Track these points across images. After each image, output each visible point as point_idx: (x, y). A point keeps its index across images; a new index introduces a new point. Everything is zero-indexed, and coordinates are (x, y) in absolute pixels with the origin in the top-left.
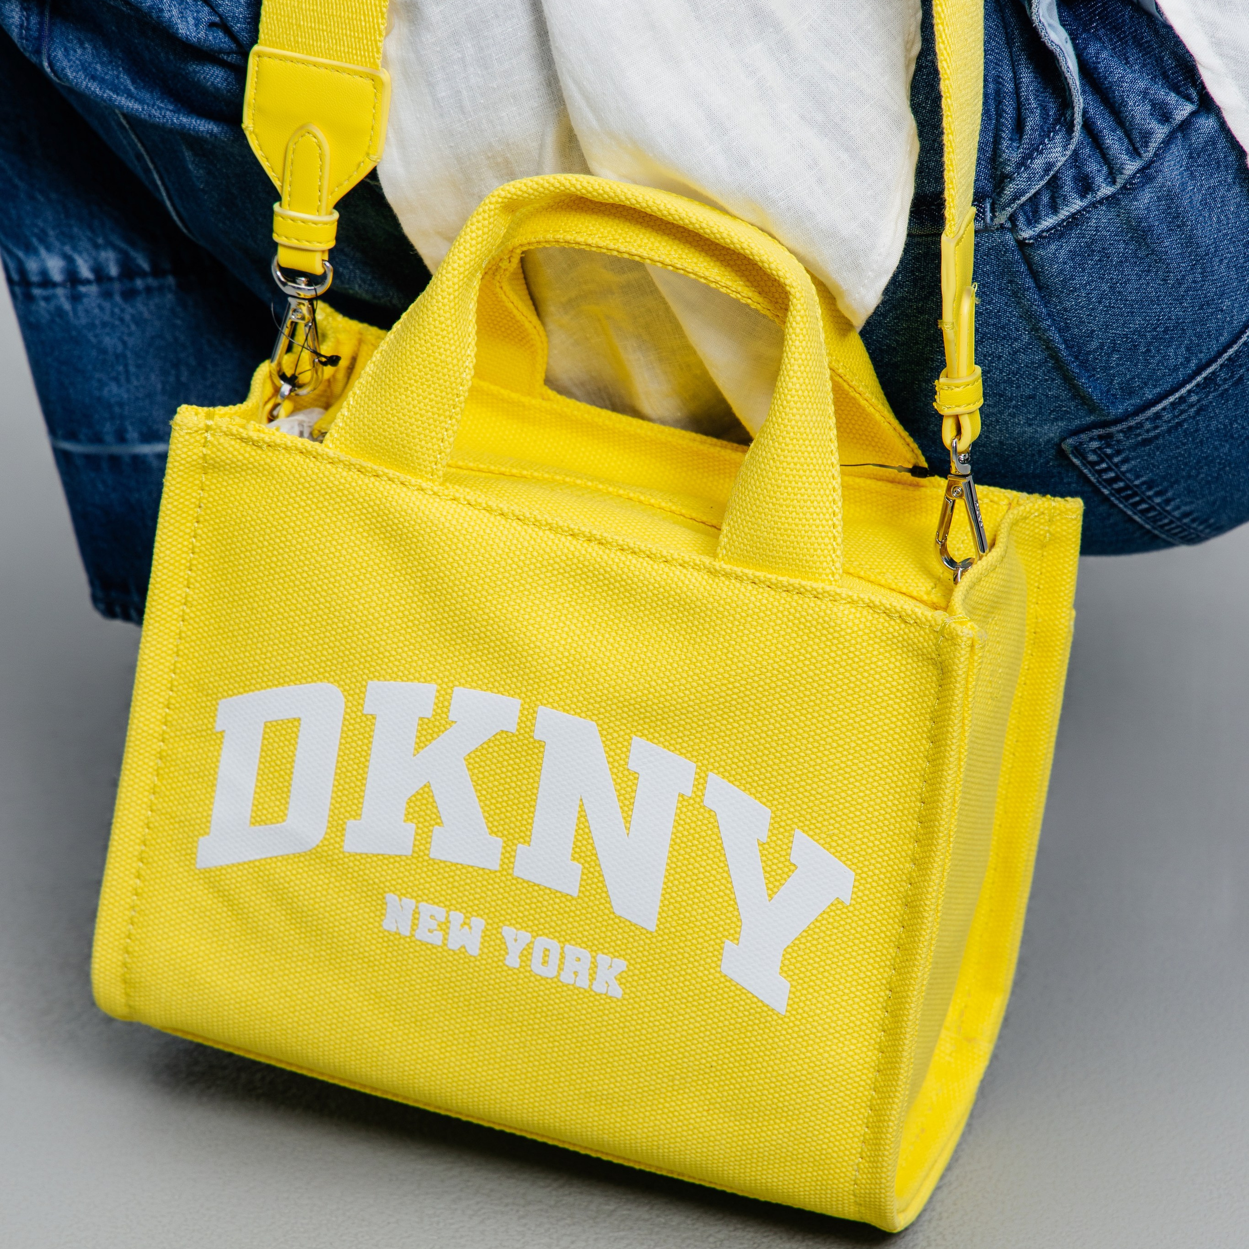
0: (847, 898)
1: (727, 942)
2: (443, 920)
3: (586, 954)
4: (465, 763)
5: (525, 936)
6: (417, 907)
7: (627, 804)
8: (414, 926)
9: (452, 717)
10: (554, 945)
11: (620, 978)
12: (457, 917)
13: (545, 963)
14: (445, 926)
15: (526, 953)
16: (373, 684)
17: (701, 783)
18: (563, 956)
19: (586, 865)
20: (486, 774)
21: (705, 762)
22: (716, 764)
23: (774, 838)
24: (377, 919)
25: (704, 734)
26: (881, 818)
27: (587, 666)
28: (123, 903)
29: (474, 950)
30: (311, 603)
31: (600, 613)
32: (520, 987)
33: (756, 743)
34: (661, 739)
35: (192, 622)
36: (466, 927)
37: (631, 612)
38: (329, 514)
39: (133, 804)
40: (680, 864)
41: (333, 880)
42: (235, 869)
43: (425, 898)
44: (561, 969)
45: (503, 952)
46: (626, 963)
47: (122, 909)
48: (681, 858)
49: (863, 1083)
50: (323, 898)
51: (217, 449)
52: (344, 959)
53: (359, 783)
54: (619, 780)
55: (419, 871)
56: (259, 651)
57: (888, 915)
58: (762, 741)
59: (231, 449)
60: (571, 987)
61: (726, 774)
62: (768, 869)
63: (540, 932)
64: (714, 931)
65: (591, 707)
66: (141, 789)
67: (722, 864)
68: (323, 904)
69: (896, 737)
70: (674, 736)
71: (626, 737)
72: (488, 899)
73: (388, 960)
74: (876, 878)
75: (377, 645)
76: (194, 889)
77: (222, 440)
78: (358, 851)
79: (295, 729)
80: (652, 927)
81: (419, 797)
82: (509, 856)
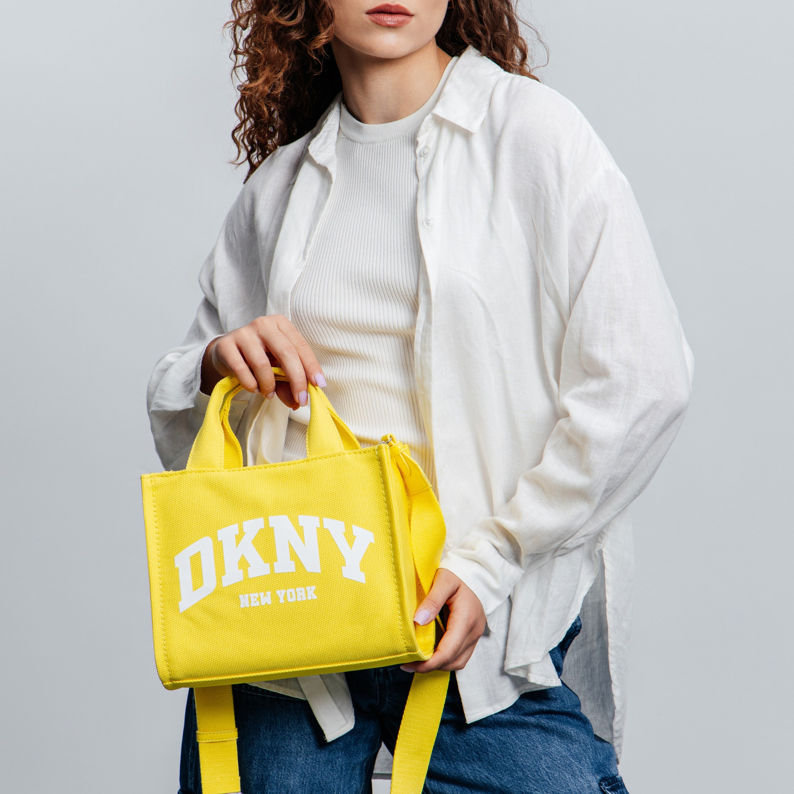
0: (373, 541)
1: (342, 567)
2: (258, 597)
3: (302, 589)
4: (252, 544)
5: (283, 591)
6: (249, 596)
7: (302, 537)
8: (250, 602)
9: (244, 531)
10: (292, 590)
11: (315, 592)
12: (262, 594)
13: (291, 597)
14: (259, 599)
15: (285, 597)
16: (219, 532)
17: (322, 523)
18: (296, 592)
19: (295, 560)
20: (259, 545)
21: (321, 515)
22: (324, 515)
23: (347, 530)
24: (238, 605)
25: (318, 507)
26: (376, 513)
27: (279, 500)
28: (160, 634)
29: (269, 602)
30: (194, 515)
31: (279, 485)
32: (286, 609)
33: (334, 503)
34: (307, 513)
35: (160, 538)
36: (265, 596)
37: (287, 481)
38: (193, 487)
39: (156, 602)
40: (322, 549)
41: (222, 598)
42: (192, 608)
43: (251, 592)
44: (297, 597)
45: (278, 600)
46: (315, 586)
47: (160, 636)
48: (322, 547)
49: (394, 596)
50: (221, 606)
51: (155, 481)
52: (232, 624)
53: (222, 564)
54: (298, 531)
55: (247, 584)
56: (182, 536)
57: (386, 542)
58: (335, 502)
59: (159, 480)
60: (301, 602)
61: (328, 517)
62: (348, 540)
63: (287, 588)
64: (338, 565)
65: (284, 511)
66: (157, 596)
67: (334, 544)
68: (221, 608)
69: (373, 487)
70: (310, 511)
71: (297, 517)
72: (270, 584)
73: (245, 618)
74: (379, 532)
75: (217, 519)
76: (181, 620)
77: (156, 478)
78: (227, 585)
79: (199, 555)
80: (320, 572)
81: (241, 560)
82: (272, 568)
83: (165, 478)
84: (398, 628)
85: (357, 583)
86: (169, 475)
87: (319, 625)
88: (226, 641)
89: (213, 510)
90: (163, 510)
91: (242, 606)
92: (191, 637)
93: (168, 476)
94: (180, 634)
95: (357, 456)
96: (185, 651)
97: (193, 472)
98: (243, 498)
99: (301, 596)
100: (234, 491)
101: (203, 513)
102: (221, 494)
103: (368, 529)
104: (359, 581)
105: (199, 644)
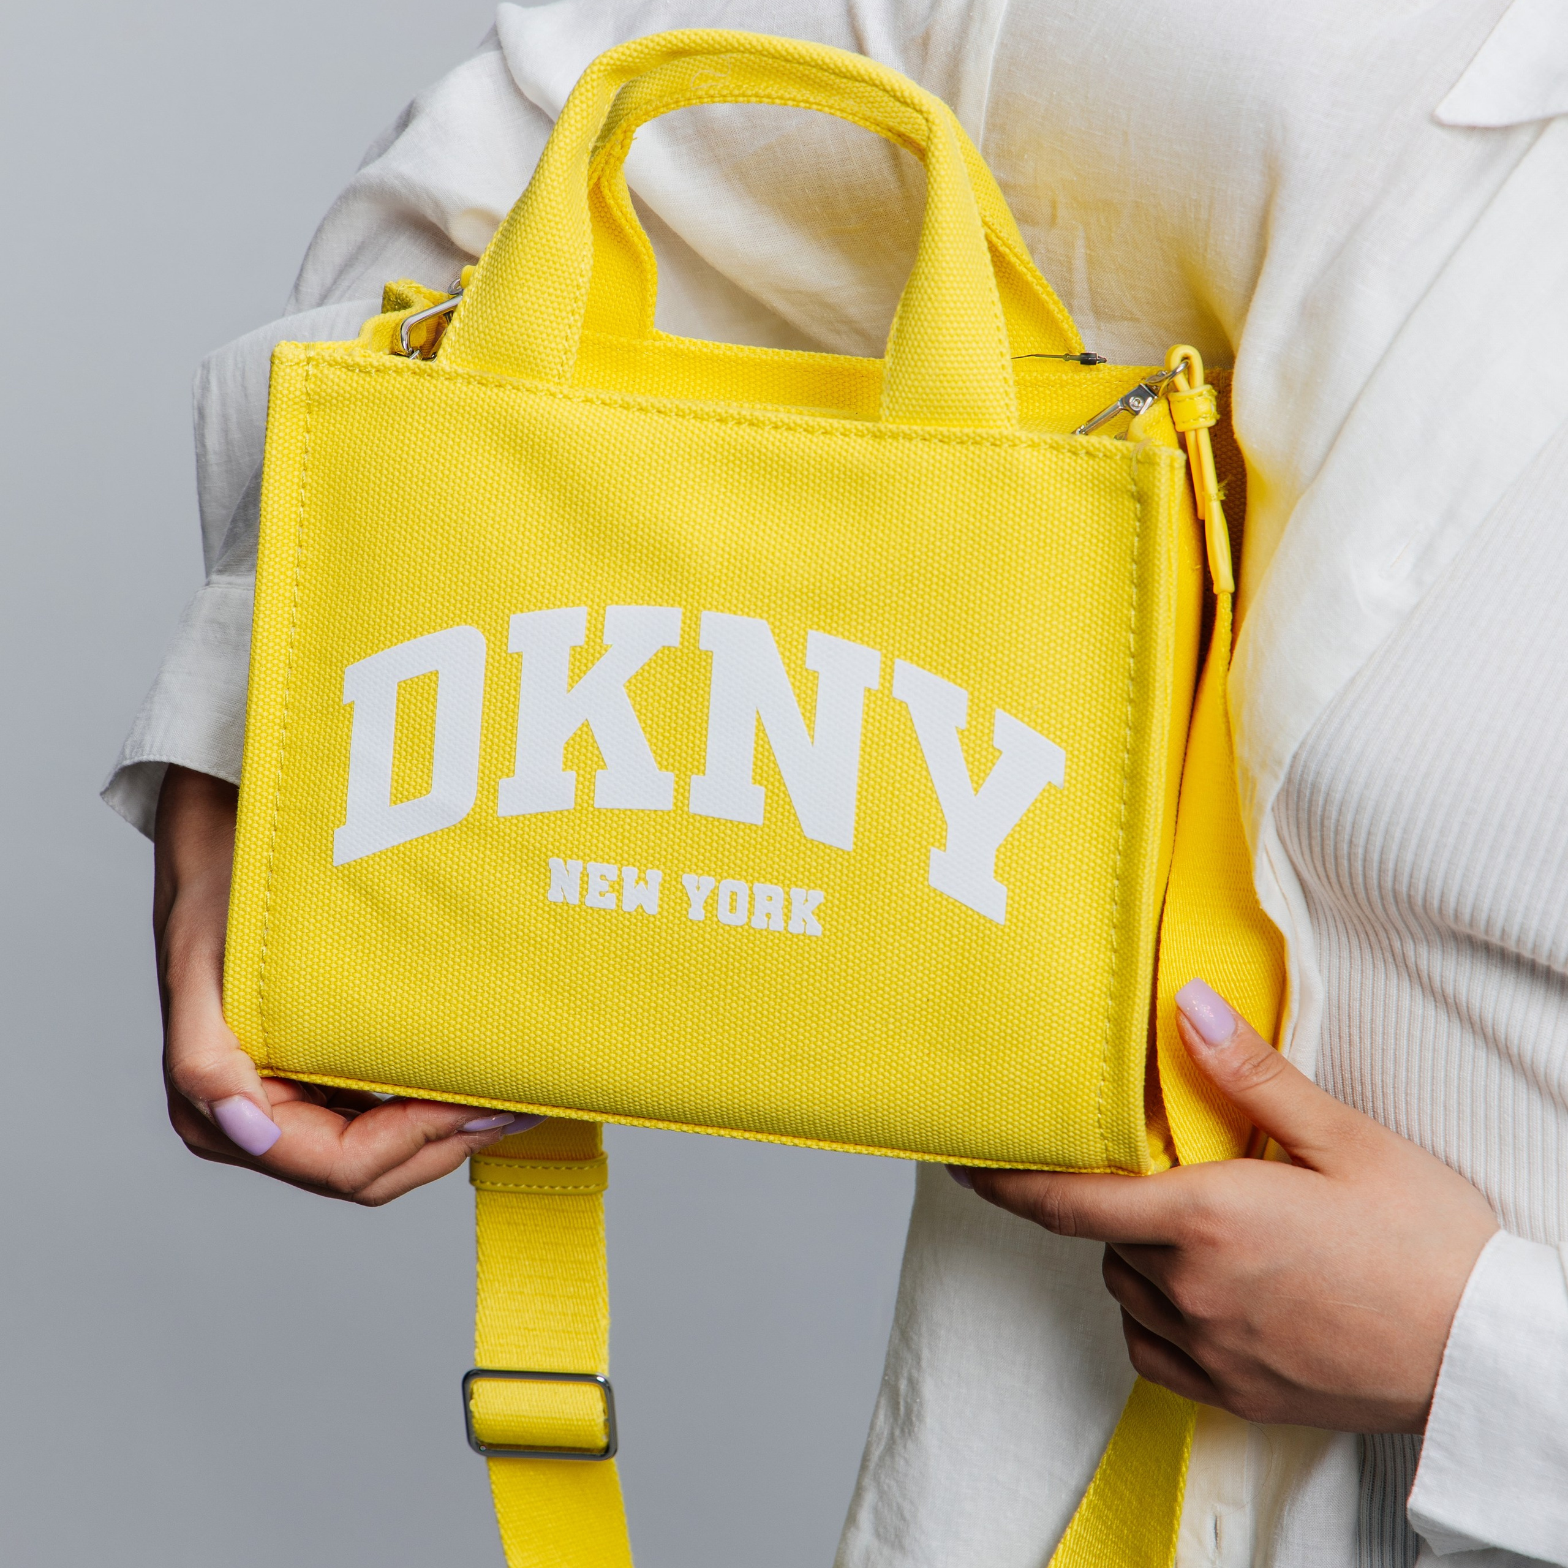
0: (1059, 781)
1: (933, 849)
2: (616, 879)
3: (777, 891)
4: (625, 690)
5: (709, 882)
6: (585, 868)
7: (809, 710)
8: (584, 890)
9: (607, 641)
10: (741, 887)
11: (819, 913)
12: (631, 873)
13: (733, 909)
14: (618, 886)
15: (711, 903)
16: (516, 619)
17: (888, 673)
18: (752, 896)
19: (770, 787)
20: (650, 700)
21: (891, 648)
22: (903, 649)
23: (974, 723)
24: (541, 890)
25: (887, 615)
26: (1089, 684)
27: (752, 558)
28: (253, 920)
29: (652, 908)
30: (439, 537)
31: (760, 501)
32: (707, 943)
33: (944, 617)
34: (840, 629)
35: (307, 585)
36: (642, 882)
37: (792, 493)
38: (452, 435)
39: (258, 804)
40: (873, 768)
41: (488, 852)
42: (377, 859)
43: (593, 856)
44: (751, 913)
45: (685, 905)
46: (823, 893)
47: (253, 928)
48: (873, 761)
49: (1097, 992)
50: (479, 877)
51: (322, 381)
52: (507, 945)
53: (509, 734)
54: (798, 684)
55: (584, 825)
56: (385, 603)
57: (1107, 793)
58: (951, 614)
59: (336, 380)
60: (764, 933)
61: (915, 658)
62: (971, 759)
63: (725, 874)
64: (918, 839)
65: (760, 604)
66: (265, 786)
67: (919, 762)
68: (479, 884)
69: (1096, 589)
70: (854, 623)
71: (802, 632)
72: (664, 845)
73: (557, 938)
74: (1089, 754)
75: (517, 573)
76: (333, 891)
77: (326, 371)
78: (514, 813)
79: (433, 685)
80: (849, 847)
81: (578, 739)
82: (682, 791)
83: (356, 378)
84: (1092, 1102)
85: (976, 917)
86: (373, 371)
87: (814, 1025)
88: (480, 998)
89: (508, 535)
90: (332, 490)
91: (555, 895)
92: (360, 954)
93: (369, 373)
94: (324, 936)
95: (1060, 463)
96: (332, 1000)
97: (460, 380)
98: (622, 520)
99: (768, 915)
100: (596, 489)
101: (470, 537)
102: (545, 484)
103: (1052, 736)
104: (982, 913)
105: (382, 985)
